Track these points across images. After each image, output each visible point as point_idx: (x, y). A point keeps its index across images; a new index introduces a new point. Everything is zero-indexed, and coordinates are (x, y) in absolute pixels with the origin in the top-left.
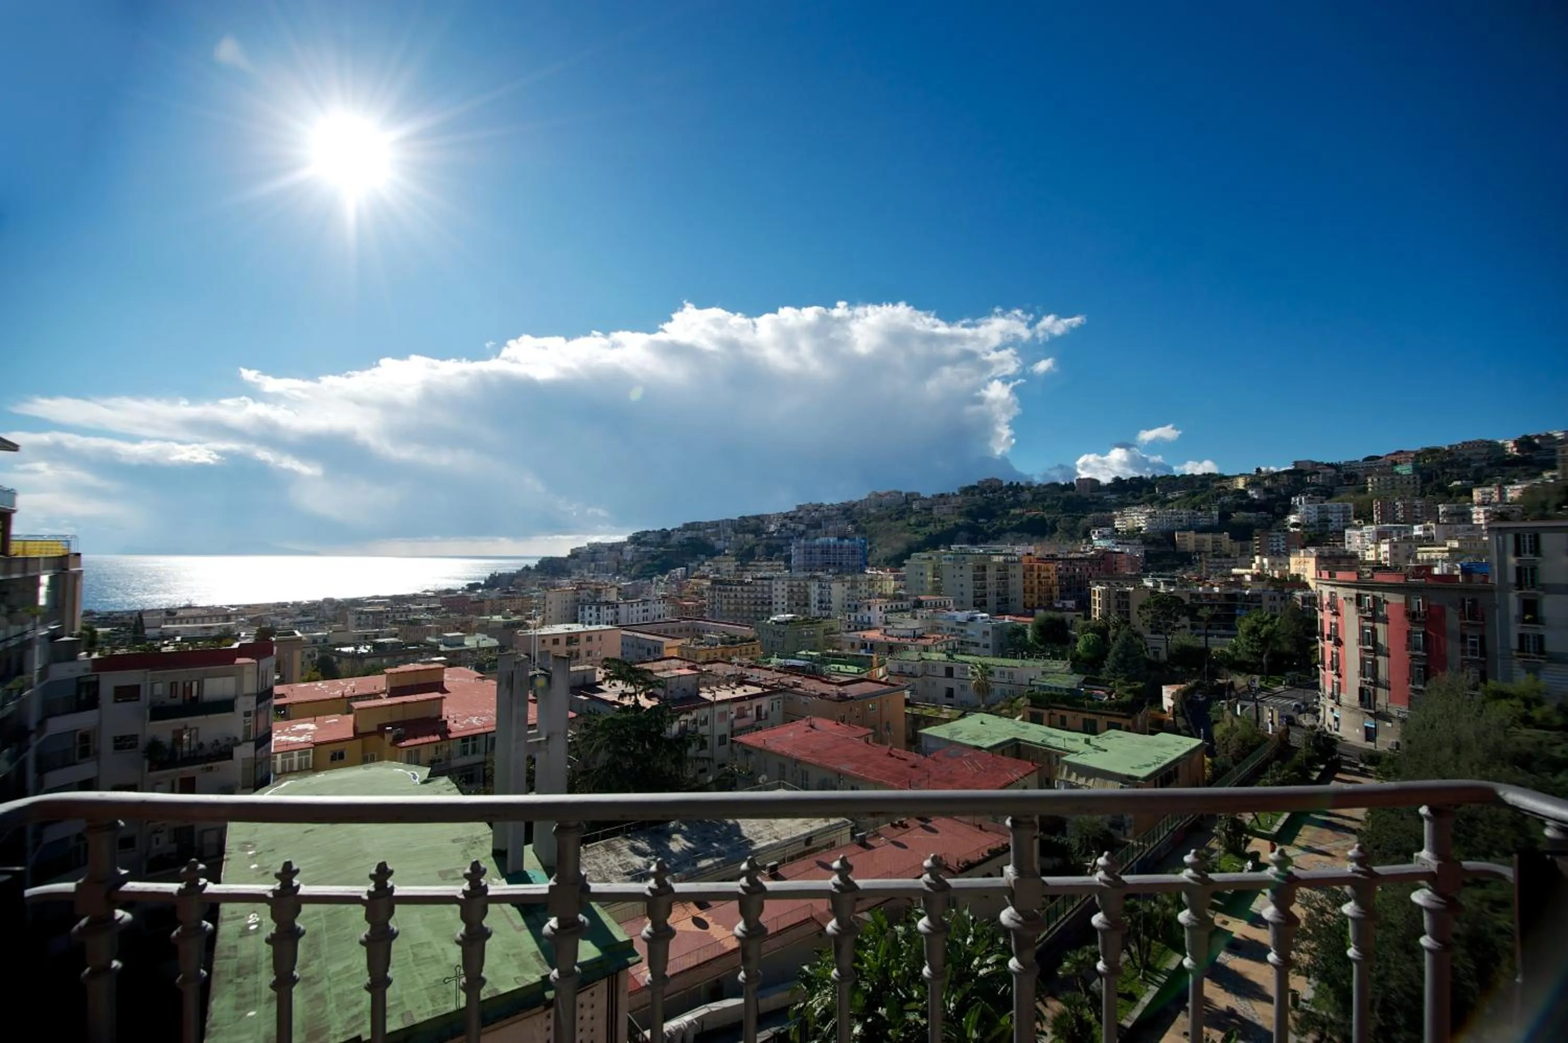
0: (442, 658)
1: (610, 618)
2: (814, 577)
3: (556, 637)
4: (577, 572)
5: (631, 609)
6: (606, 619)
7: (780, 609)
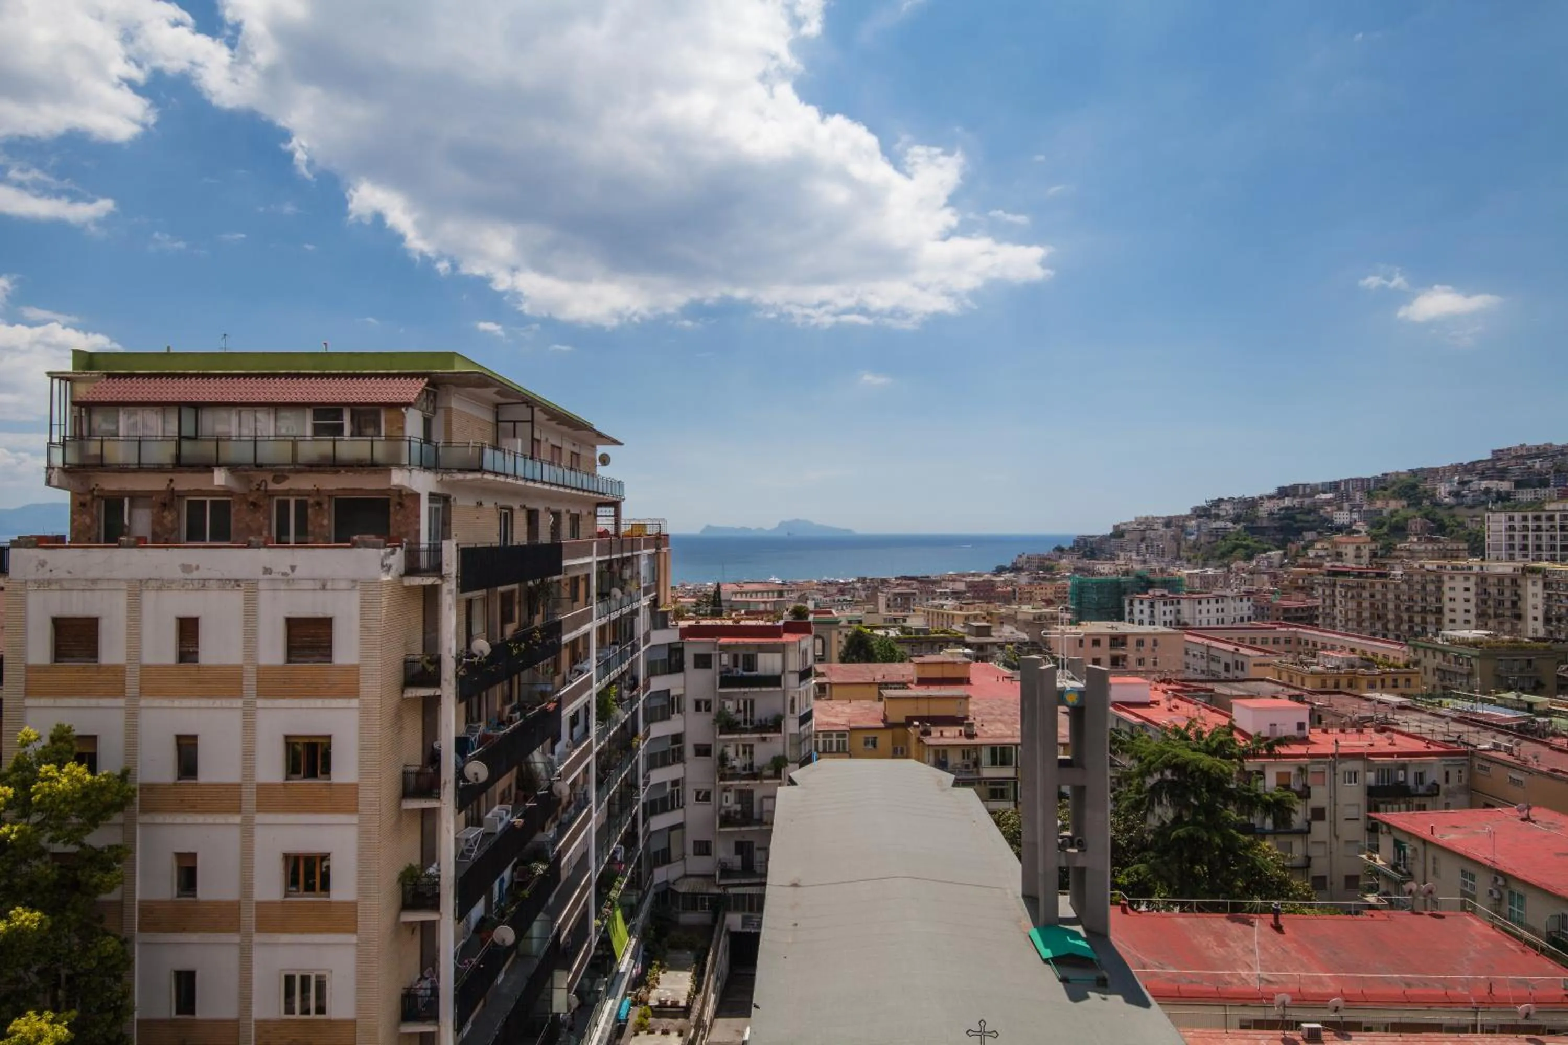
0: (967, 651)
1: (1169, 618)
2: (1534, 571)
3: (1096, 638)
4: (1122, 555)
5: (1198, 607)
6: (1163, 618)
7: (1460, 621)
